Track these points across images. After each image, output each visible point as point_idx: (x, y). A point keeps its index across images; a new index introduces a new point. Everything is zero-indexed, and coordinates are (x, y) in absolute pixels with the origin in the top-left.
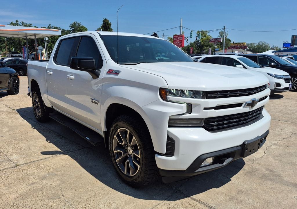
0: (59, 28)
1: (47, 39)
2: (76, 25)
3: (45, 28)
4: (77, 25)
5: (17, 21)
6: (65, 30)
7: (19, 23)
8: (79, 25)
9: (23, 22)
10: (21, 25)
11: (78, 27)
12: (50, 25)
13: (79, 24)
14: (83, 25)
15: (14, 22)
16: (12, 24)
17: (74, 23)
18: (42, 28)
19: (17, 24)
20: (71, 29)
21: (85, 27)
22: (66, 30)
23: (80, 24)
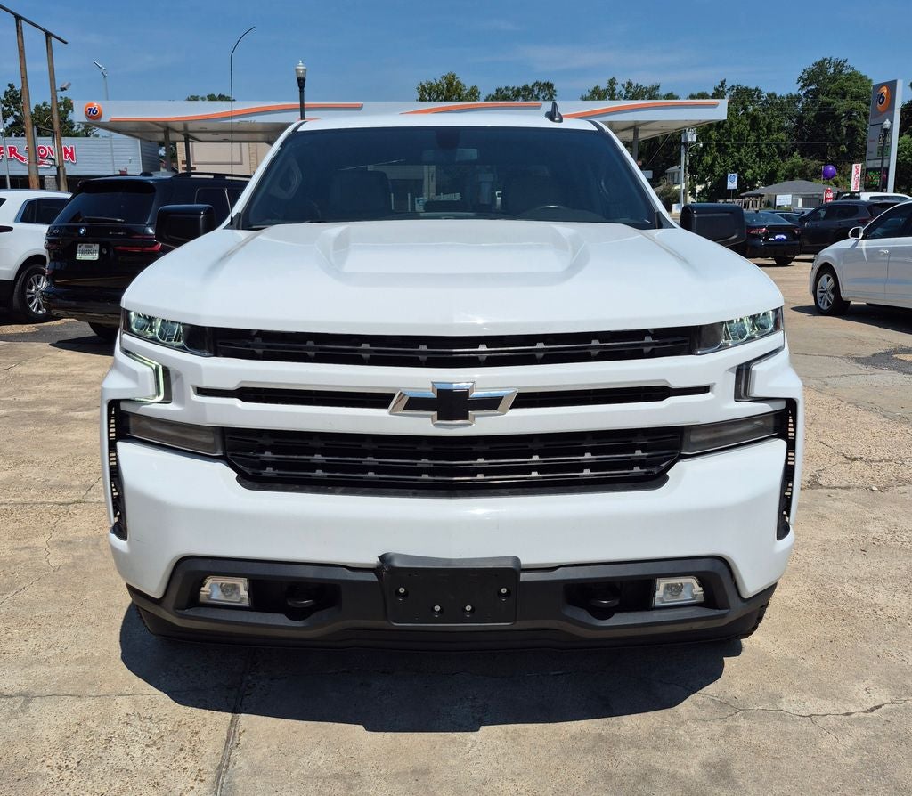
0: (757, 89)
1: (692, 137)
2: (826, 73)
3: (703, 96)
4: (831, 71)
5: (612, 82)
6: (778, 96)
7: (618, 88)
8: (840, 72)
9: (630, 84)
10: (624, 92)
11: (833, 80)
12: (723, 83)
13: (839, 66)
14: (857, 69)
15: (604, 86)
16: (597, 94)
17: (821, 65)
18: (692, 97)
19: (610, 94)
20: (802, 88)
21: (862, 78)
22: (781, 97)
23: (843, 65)
